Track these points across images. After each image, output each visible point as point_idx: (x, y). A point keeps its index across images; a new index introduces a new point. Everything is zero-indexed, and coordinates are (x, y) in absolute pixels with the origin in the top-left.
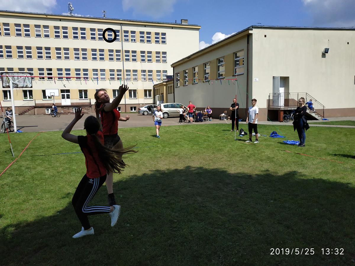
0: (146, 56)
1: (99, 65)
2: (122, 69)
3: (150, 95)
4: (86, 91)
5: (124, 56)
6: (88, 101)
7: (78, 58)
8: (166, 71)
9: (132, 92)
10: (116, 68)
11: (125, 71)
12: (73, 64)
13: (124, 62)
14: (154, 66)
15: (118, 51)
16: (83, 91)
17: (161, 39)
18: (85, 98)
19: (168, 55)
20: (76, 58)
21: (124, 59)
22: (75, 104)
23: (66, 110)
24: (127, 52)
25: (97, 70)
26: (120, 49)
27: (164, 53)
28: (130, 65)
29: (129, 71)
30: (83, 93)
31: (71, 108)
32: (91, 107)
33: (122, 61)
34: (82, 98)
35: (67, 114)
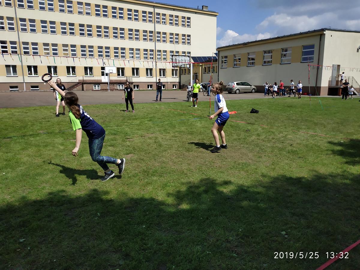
0: (174, 38)
1: (134, 44)
2: (154, 49)
3: (176, 75)
4: (123, 69)
5: (156, 37)
6: (125, 79)
7: (116, 37)
8: (189, 53)
9: (162, 71)
10: (149, 48)
11: (157, 51)
12: (112, 42)
13: (156, 42)
14: (181, 48)
15: (151, 32)
16: (120, 69)
17: (187, 22)
18: (122, 75)
19: (192, 38)
20: (114, 36)
21: (156, 40)
22: (114, 81)
23: (104, 87)
24: (159, 33)
25: (132, 49)
26: (153, 30)
27: (189, 36)
28: (161, 46)
29: (160, 51)
30: (121, 71)
31: (116, 85)
32: (132, 84)
33: (154, 42)
34: (120, 75)
35: (112, 90)
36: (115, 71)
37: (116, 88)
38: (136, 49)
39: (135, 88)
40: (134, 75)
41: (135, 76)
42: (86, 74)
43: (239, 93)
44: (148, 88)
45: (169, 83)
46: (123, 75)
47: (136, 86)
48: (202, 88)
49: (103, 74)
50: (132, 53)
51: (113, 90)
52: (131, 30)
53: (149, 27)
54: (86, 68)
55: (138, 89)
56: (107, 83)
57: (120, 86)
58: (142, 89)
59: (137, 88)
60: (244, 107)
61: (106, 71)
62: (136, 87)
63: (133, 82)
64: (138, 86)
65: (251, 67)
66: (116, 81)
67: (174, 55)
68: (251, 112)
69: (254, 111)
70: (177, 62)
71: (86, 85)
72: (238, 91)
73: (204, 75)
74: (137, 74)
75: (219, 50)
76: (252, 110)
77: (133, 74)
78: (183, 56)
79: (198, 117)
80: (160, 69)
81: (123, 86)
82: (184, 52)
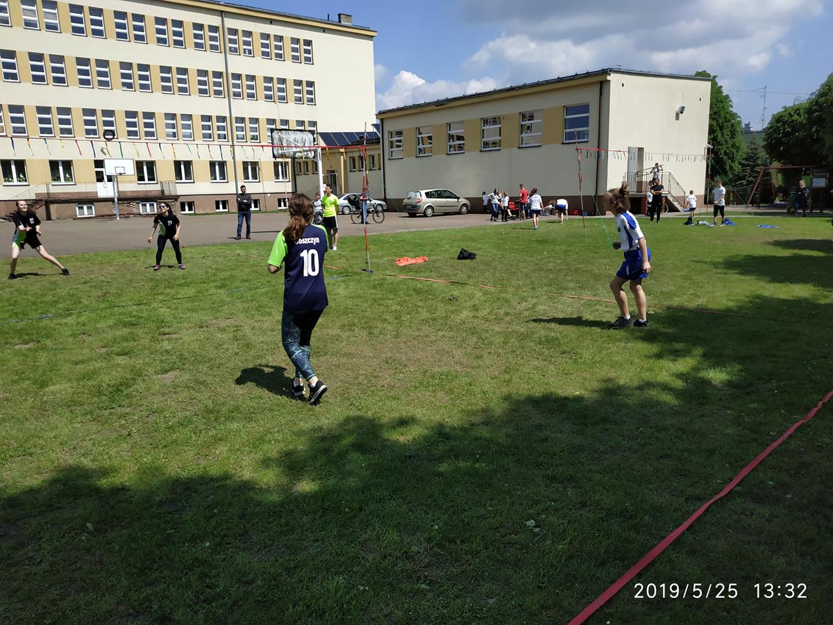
0: (275, 89)
1: (177, 104)
2: (228, 115)
3: (285, 175)
4: (151, 165)
5: (231, 86)
6: (158, 188)
7: (129, 86)
8: (314, 124)
9: (250, 167)
10: (214, 113)
11: (234, 120)
12: (119, 100)
13: (231, 99)
14: (292, 112)
15: (218, 75)
16: (145, 164)
17: (304, 52)
18: (149, 180)
19: (318, 88)
20: (124, 84)
21: (231, 94)
22: (129, 195)
23: (105, 209)
24: (237, 76)
25: (173, 116)
26: (222, 69)
27: (311, 84)
28: (243, 108)
29: (242, 120)
30: (146, 169)
31: (134, 204)
32: (176, 200)
33: (227, 98)
34: (144, 180)
35: (126, 217)
36: (131, 170)
37: (135, 211)
38: (182, 115)
39: (185, 210)
40: (181, 179)
41: (184, 180)
42: (56, 177)
43: (433, 216)
44: (218, 208)
45: (269, 195)
46: (152, 178)
47: (186, 204)
48: (349, 205)
49: (100, 177)
50: (173, 126)
51: (128, 217)
52: (165, 69)
53: (212, 61)
54: (54, 165)
55: (193, 212)
56: (112, 200)
57: (145, 205)
58: (202, 212)
59: (189, 210)
60: (444, 247)
61: (109, 170)
62: (187, 208)
63: (179, 196)
64: (191, 205)
65: (456, 156)
66: (135, 195)
67: (276, 129)
68: (459, 258)
69: (465, 255)
70: (284, 145)
71: (56, 205)
72: (429, 212)
73: (351, 175)
74: (188, 175)
75: (382, 116)
76: (461, 253)
77: (178, 175)
78: (297, 132)
79: (340, 273)
80: (244, 163)
81: (153, 205)
82: (301, 123)
